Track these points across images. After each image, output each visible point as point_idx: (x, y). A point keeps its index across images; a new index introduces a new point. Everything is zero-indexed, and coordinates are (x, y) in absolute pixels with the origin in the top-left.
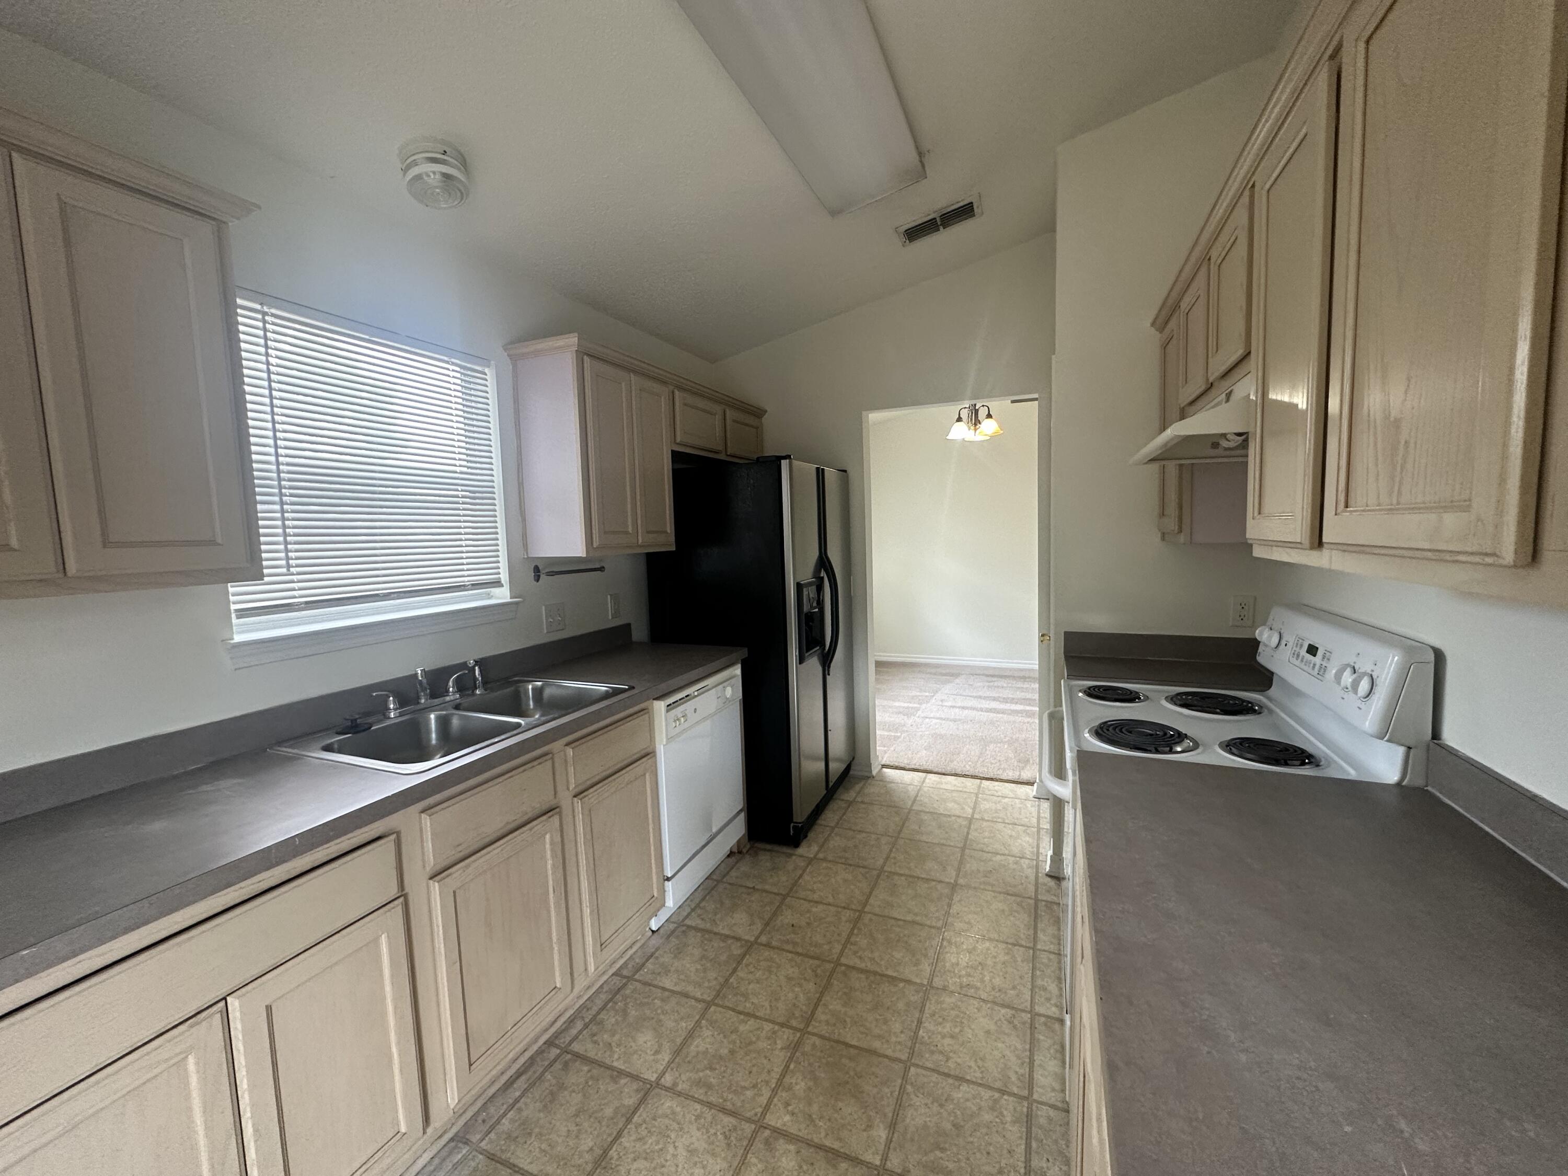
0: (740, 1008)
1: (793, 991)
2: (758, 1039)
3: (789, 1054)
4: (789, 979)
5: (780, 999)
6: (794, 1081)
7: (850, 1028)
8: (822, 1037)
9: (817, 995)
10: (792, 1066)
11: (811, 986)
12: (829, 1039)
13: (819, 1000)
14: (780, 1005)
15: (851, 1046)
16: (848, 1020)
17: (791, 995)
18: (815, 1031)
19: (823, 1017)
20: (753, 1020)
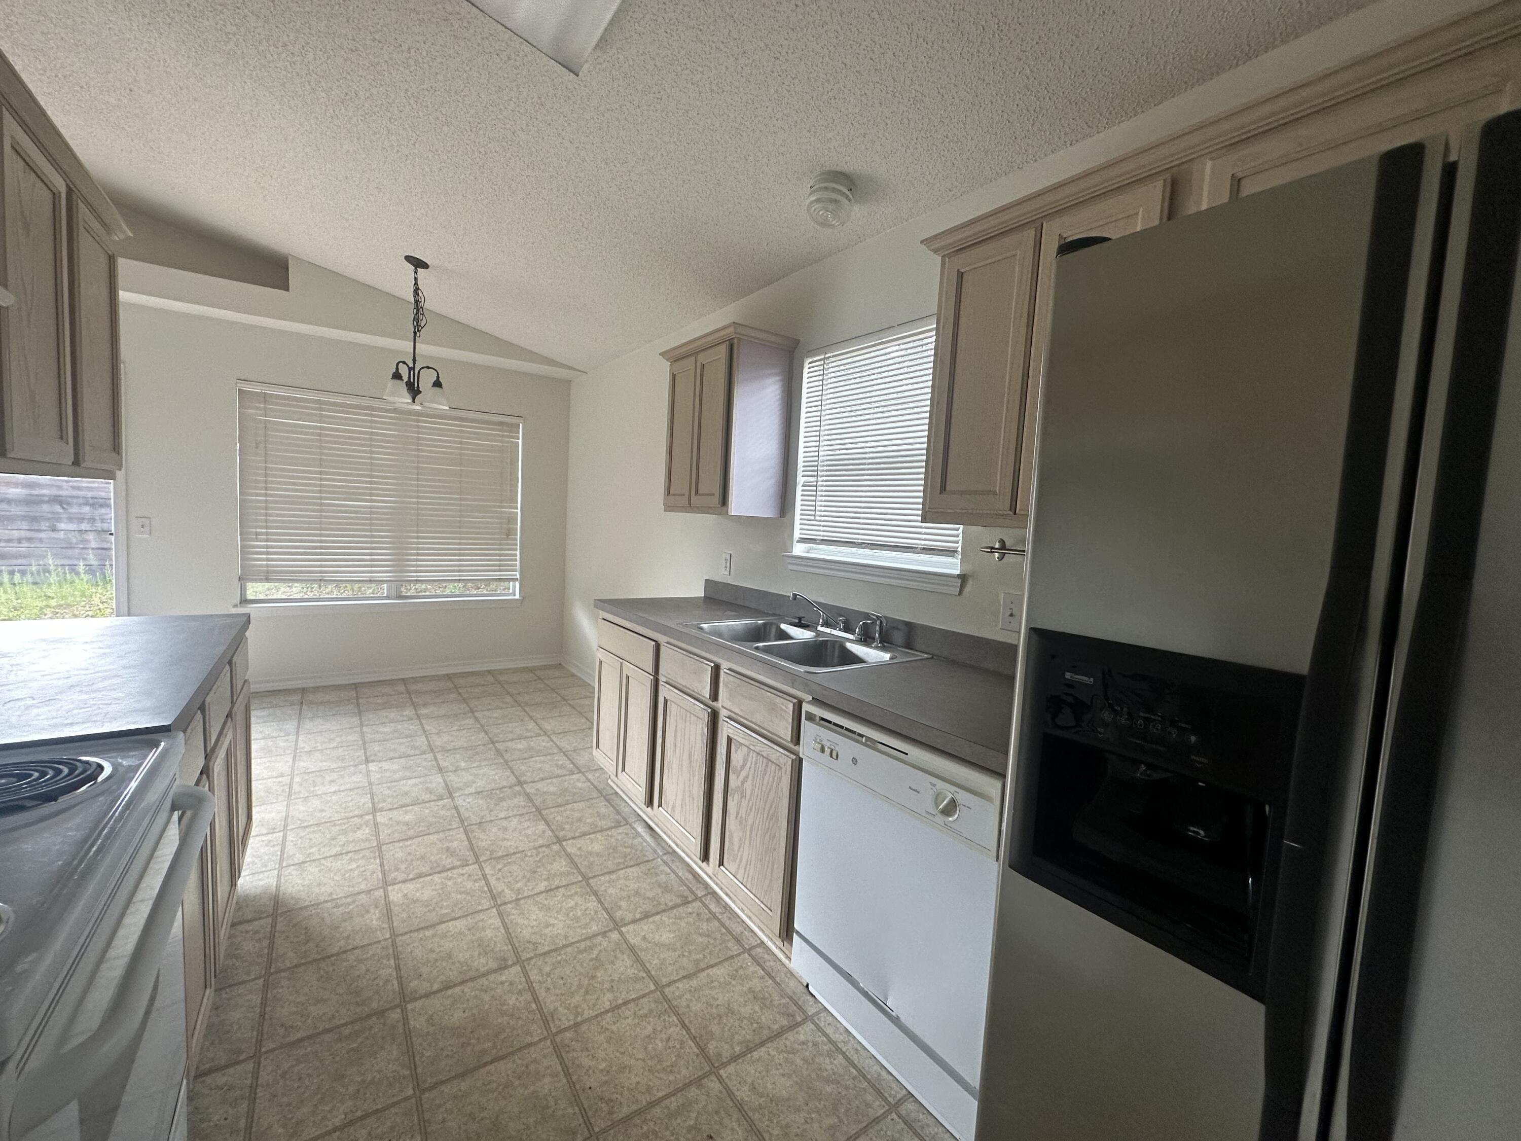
0: (632, 1005)
1: (604, 1060)
2: (584, 1000)
3: (545, 1011)
4: (623, 1068)
5: (608, 1042)
6: (521, 999)
7: (508, 1075)
8: (530, 1045)
9: (574, 1078)
10: (534, 1006)
11: (591, 1081)
12: (519, 1049)
13: (568, 1075)
14: (601, 1038)
15: (492, 1062)
16: (517, 1083)
17: (601, 1054)
18: (541, 1045)
19: (546, 1063)
20: (608, 1008)
